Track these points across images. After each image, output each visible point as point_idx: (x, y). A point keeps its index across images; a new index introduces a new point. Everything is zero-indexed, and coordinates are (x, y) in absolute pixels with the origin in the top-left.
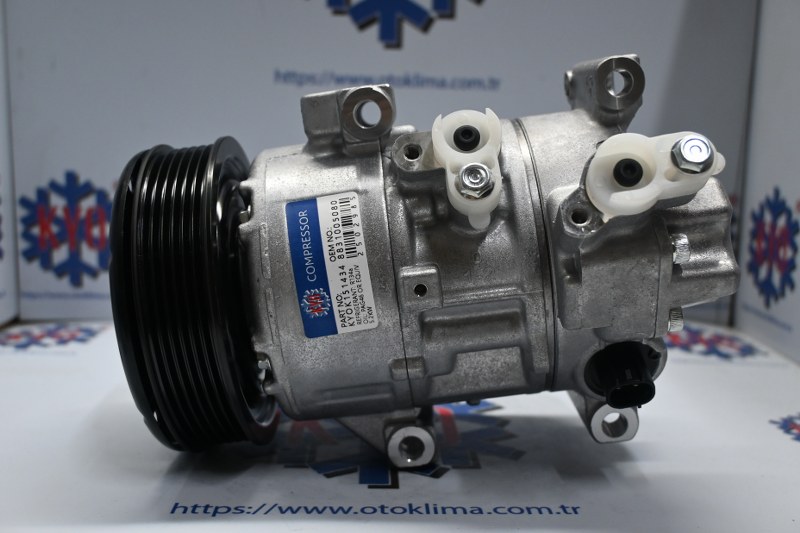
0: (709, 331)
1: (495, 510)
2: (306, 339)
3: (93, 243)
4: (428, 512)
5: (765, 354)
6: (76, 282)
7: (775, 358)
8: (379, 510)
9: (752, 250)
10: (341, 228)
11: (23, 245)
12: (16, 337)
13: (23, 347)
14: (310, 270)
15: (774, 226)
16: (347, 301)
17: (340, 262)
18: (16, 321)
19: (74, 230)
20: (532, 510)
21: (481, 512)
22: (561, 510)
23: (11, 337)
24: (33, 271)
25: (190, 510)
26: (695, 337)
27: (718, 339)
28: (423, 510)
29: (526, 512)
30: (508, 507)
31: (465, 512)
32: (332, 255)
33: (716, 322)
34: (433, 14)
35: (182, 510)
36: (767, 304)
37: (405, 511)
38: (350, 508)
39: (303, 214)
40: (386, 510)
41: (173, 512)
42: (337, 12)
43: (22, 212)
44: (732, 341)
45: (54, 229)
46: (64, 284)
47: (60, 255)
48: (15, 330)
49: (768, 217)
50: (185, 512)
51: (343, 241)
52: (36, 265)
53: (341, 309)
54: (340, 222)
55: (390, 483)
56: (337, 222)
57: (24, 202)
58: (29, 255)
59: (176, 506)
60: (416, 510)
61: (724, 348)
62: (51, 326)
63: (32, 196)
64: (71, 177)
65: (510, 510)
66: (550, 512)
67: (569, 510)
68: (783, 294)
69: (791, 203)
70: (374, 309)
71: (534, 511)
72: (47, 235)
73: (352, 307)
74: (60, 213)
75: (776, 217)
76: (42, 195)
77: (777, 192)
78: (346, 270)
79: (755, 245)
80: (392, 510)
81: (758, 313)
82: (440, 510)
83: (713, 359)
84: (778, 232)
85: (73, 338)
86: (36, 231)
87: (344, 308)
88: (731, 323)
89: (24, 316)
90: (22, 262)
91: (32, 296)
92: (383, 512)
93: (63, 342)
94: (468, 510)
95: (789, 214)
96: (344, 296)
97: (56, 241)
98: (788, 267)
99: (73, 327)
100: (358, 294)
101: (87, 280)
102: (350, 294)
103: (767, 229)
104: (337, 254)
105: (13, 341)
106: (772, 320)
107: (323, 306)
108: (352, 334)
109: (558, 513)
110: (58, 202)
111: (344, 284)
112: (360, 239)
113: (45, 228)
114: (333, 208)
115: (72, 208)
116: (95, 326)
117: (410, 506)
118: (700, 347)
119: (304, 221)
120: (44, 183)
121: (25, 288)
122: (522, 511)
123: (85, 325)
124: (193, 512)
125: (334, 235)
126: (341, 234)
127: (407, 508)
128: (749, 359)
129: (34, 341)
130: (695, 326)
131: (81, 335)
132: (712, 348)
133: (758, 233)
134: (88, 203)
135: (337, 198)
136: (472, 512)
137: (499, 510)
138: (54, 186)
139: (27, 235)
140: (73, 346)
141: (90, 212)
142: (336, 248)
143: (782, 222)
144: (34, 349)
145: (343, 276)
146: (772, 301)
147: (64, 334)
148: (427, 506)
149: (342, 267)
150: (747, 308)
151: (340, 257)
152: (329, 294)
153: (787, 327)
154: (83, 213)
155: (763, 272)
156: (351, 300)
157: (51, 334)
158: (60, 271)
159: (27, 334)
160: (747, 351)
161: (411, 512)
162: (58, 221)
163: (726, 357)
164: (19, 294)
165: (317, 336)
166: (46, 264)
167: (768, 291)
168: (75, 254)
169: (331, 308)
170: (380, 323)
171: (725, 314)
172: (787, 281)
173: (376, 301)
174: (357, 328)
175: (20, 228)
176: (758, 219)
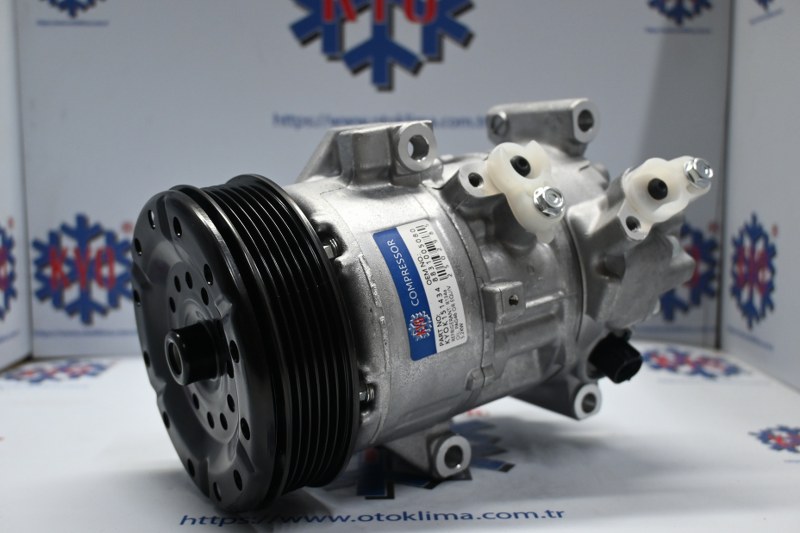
0: (696, 353)
1: (484, 516)
2: (411, 362)
3: (102, 282)
4: (421, 518)
5: (749, 373)
6: (87, 320)
7: (758, 376)
8: (375, 518)
9: (735, 275)
10: (428, 253)
11: (36, 285)
12: (30, 373)
13: (37, 381)
14: (413, 295)
15: (753, 250)
16: (444, 321)
17: (435, 285)
18: (29, 359)
19: (85, 270)
20: (519, 515)
21: (471, 517)
22: (546, 515)
23: (24, 373)
24: (45, 311)
25: (198, 521)
26: (682, 359)
27: (705, 360)
28: (417, 517)
29: (513, 517)
30: (496, 513)
31: (456, 518)
32: (428, 278)
33: (704, 345)
34: (422, 58)
35: (191, 521)
36: (750, 325)
37: (399, 518)
38: (348, 517)
39: (391, 243)
40: (382, 518)
41: (182, 523)
42: (332, 58)
43: (35, 254)
44: (717, 362)
45: (66, 269)
46: (75, 323)
47: (71, 294)
48: (29, 367)
49: (747, 242)
50: (193, 523)
51: (433, 265)
52: (48, 305)
53: (440, 328)
54: (425, 248)
55: (386, 495)
56: (423, 248)
57: (37, 245)
58: (41, 295)
59: (185, 518)
60: (410, 517)
61: (709, 369)
62: (63, 363)
63: (44, 238)
64: (81, 220)
65: (498, 515)
66: (536, 516)
67: (553, 514)
68: (763, 314)
69: (767, 228)
70: (464, 326)
71: (520, 516)
72: (58, 276)
73: (448, 326)
74: (71, 254)
75: (754, 241)
76: (54, 237)
77: (754, 218)
78: (441, 292)
79: (737, 269)
80: (388, 518)
81: (742, 335)
82: (432, 517)
83: (699, 378)
84: (757, 256)
85: (84, 372)
86: (48, 271)
87: (442, 328)
88: (718, 345)
89: (37, 354)
90: (35, 301)
91: (45, 334)
92: (379, 519)
93: (74, 376)
94: (459, 516)
95: (766, 238)
96: (442, 316)
97: (67, 281)
98: (768, 289)
99: (83, 364)
100: (453, 313)
101: (97, 318)
102: (446, 314)
103: (747, 253)
104: (432, 278)
105: (27, 376)
106: (754, 340)
107: (426, 328)
108: (447, 351)
109: (544, 517)
110: (69, 244)
111: (441, 304)
112: (446, 262)
113: (56, 269)
114: (415, 236)
115: (82, 249)
116: (104, 361)
117: (405, 514)
118: (686, 368)
119: (395, 249)
120: (55, 226)
121: (38, 326)
122: (510, 516)
123: (96, 361)
124: (201, 522)
125: (425, 261)
126: (430, 259)
127: (402, 515)
128: (734, 378)
129: (47, 376)
130: (682, 349)
131: (91, 370)
132: (698, 369)
133: (739, 258)
134: (97, 245)
135: (413, 226)
136: (462, 518)
137: (488, 516)
138: (65, 229)
139: (39, 276)
140: (84, 380)
141: (100, 253)
142: (430, 272)
143: (760, 246)
144: (47, 383)
145: (440, 298)
146: (754, 323)
147: (76, 369)
148: (420, 514)
149: (438, 289)
150: (732, 331)
151: (434, 280)
152: (430, 316)
153: (769, 347)
154: (93, 253)
155: (745, 295)
156: (448, 319)
157: (63, 370)
158: (71, 310)
159: (41, 371)
160: (732, 371)
161: (405, 518)
162: (69, 262)
163: (711, 376)
164: (33, 332)
165: (420, 358)
166: (58, 303)
167: (751, 313)
168: (85, 294)
169: (432, 329)
170: (469, 338)
171: (711, 337)
172: (768, 302)
173: (466, 317)
174: (452, 345)
175: (33, 269)
176: (738, 244)
